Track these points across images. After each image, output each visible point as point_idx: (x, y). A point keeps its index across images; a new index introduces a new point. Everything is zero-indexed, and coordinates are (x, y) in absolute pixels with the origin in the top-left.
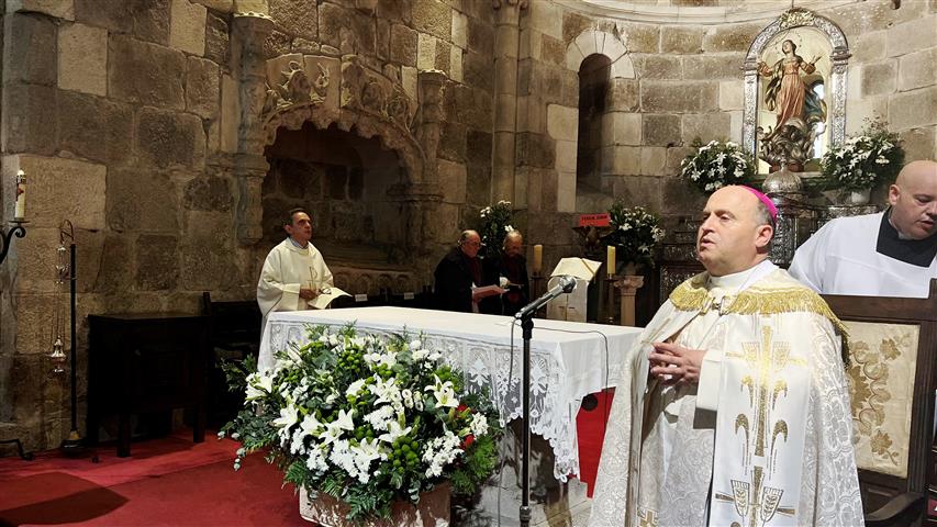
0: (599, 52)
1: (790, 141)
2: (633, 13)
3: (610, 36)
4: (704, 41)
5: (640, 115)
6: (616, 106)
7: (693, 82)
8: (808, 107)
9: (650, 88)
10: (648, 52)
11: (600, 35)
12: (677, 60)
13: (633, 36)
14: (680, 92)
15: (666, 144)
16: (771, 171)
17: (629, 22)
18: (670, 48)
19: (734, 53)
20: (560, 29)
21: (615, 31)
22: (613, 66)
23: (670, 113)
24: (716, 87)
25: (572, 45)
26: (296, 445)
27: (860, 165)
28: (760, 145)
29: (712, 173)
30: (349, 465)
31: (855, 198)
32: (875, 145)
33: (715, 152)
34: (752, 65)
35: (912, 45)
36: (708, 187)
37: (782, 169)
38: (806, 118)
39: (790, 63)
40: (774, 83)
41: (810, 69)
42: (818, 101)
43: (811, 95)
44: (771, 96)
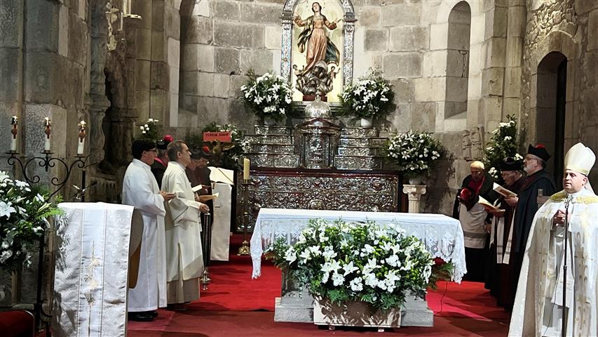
1: (316, 79)
5: (213, 47)
6: (198, 39)
7: (248, 24)
8: (329, 52)
9: (219, 25)
12: (236, 5)
14: (239, 32)
15: (230, 72)
16: (304, 100)
19: (275, 5)
22: (196, 5)
23: (232, 47)
24: (263, 29)
26: (338, 280)
27: (371, 101)
28: (294, 78)
29: (269, 99)
30: (381, 285)
31: (364, 123)
32: (379, 88)
33: (270, 83)
34: (288, 16)
35: (399, 21)
36: (266, 110)
37: (318, 100)
38: (327, 61)
39: (318, 19)
40: (305, 32)
41: (333, 27)
42: (335, 49)
43: (330, 45)
44: (302, 42)
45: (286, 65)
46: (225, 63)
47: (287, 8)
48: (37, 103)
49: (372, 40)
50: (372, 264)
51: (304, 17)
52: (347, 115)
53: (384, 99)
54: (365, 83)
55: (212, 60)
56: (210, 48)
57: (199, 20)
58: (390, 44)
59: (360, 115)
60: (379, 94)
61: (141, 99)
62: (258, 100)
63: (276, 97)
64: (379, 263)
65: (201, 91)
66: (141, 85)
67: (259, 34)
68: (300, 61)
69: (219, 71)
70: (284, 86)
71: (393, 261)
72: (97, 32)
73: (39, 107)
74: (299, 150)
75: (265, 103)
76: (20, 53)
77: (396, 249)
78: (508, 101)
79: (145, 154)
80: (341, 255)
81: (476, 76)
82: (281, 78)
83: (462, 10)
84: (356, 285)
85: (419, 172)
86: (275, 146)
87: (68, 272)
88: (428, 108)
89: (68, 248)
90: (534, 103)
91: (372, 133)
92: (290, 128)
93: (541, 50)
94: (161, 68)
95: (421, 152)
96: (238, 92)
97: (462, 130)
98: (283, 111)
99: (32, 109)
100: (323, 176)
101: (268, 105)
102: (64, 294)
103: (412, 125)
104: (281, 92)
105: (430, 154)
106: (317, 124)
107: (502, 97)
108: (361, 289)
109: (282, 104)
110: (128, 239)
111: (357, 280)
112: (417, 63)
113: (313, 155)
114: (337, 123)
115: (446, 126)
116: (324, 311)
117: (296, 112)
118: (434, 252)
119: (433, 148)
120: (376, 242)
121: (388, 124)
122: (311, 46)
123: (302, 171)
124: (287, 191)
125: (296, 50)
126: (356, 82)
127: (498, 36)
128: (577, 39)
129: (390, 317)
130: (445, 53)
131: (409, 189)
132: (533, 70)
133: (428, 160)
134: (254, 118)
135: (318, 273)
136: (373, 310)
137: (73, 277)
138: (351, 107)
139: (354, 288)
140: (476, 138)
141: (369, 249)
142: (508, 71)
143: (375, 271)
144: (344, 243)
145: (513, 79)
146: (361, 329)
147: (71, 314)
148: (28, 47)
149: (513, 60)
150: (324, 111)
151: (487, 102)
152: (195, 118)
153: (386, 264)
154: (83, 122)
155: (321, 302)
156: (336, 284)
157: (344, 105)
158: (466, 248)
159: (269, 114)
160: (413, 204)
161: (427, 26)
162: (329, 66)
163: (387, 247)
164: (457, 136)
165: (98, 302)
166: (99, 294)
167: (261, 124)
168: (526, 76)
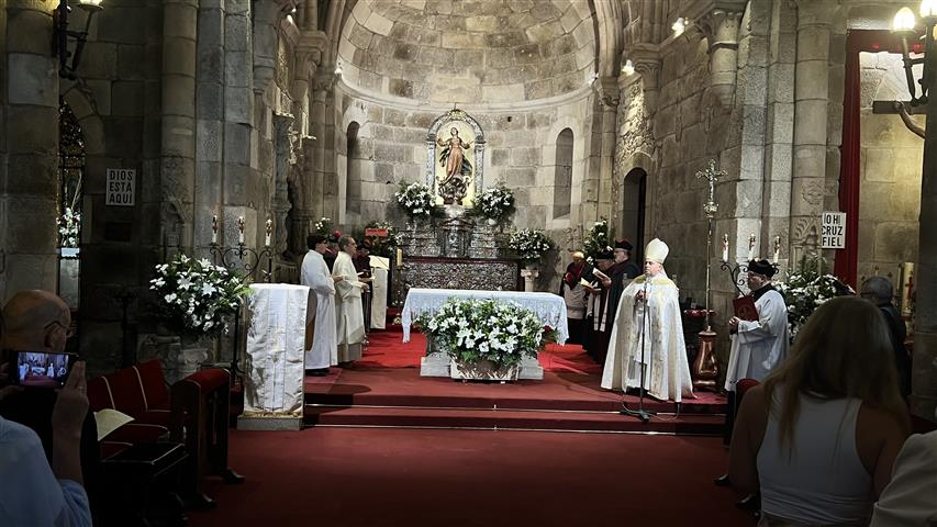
0: (355, 120)
1: (454, 188)
2: (372, 97)
3: (360, 109)
4: (406, 119)
5: (373, 162)
6: (361, 156)
7: (401, 144)
8: (464, 167)
9: (378, 145)
10: (377, 123)
11: (355, 110)
12: (391, 129)
13: (370, 111)
14: (393, 150)
15: (387, 182)
16: (445, 203)
17: (369, 102)
18: (389, 121)
19: (422, 129)
20: (341, 104)
21: (362, 107)
22: (360, 129)
23: (388, 162)
24: (412, 148)
25: (345, 116)
26: (470, 344)
27: (497, 205)
28: (437, 187)
29: (417, 203)
30: (503, 347)
31: (491, 222)
32: (502, 194)
33: (418, 190)
34: (432, 138)
35: (519, 143)
36: (415, 211)
37: (455, 203)
38: (462, 174)
39: (455, 141)
40: (446, 151)
41: (467, 147)
42: (468, 164)
43: (465, 161)
44: (443, 158)
45: (431, 177)
46: (383, 174)
47: (431, 132)
48: (233, 205)
49: (497, 157)
50: (496, 331)
51: (444, 140)
52: (477, 215)
53: (507, 204)
54: (492, 191)
55: (372, 172)
56: (371, 163)
57: (362, 141)
58: (511, 161)
59: (488, 215)
60: (503, 201)
61: (317, 202)
62: (409, 204)
63: (423, 201)
64: (501, 331)
65: (363, 197)
66: (316, 191)
67: (409, 153)
68: (442, 173)
69: (378, 181)
70: (429, 193)
71: (512, 328)
72: (281, 149)
73: (235, 208)
74: (441, 242)
75: (414, 206)
76: (220, 167)
77: (515, 320)
78: (601, 206)
79: (318, 246)
80: (472, 325)
81: (577, 186)
82: (426, 187)
83: (567, 134)
84: (483, 348)
85: (533, 260)
86: (421, 239)
87: (258, 338)
88: (540, 211)
89: (258, 319)
90: (621, 208)
91: (498, 229)
92: (433, 225)
93: (627, 166)
94: (332, 178)
95: (535, 244)
96: (393, 197)
97: (566, 227)
98: (428, 212)
99: (229, 210)
100: (460, 263)
101: (417, 207)
102: (254, 355)
103: (529, 223)
104: (426, 197)
105: (542, 246)
106: (454, 222)
107: (597, 202)
108: (487, 350)
109: (428, 207)
110: (305, 312)
111: (484, 344)
112: (532, 176)
113: (451, 246)
114: (470, 221)
115: (554, 225)
116: (459, 368)
117: (438, 213)
118: (544, 322)
119: (544, 241)
120: (499, 315)
121: (510, 223)
122: (449, 162)
123: (443, 259)
124: (431, 275)
125: (439, 164)
126: (485, 190)
127: (594, 155)
128: (655, 158)
129: (510, 372)
130: (554, 168)
131: (525, 273)
132: (621, 182)
133: (540, 251)
134: (406, 217)
135: (454, 338)
136: (497, 366)
137: (262, 342)
138: (480, 210)
139: (482, 350)
140: (577, 234)
141: (494, 320)
142: (602, 182)
143: (498, 337)
144: (475, 315)
145: (605, 189)
146: (487, 382)
147: (260, 371)
148: (226, 161)
149: (605, 174)
150: (460, 212)
151: (585, 206)
152: (359, 217)
153: (507, 332)
154: (269, 221)
155: (456, 361)
156: (468, 347)
157: (476, 208)
158: (569, 319)
159: (417, 214)
160: (528, 285)
161: (539, 146)
162: (464, 178)
163: (508, 319)
164: (564, 232)
165: (281, 362)
166: (282, 355)
167: (411, 222)
168: (615, 186)
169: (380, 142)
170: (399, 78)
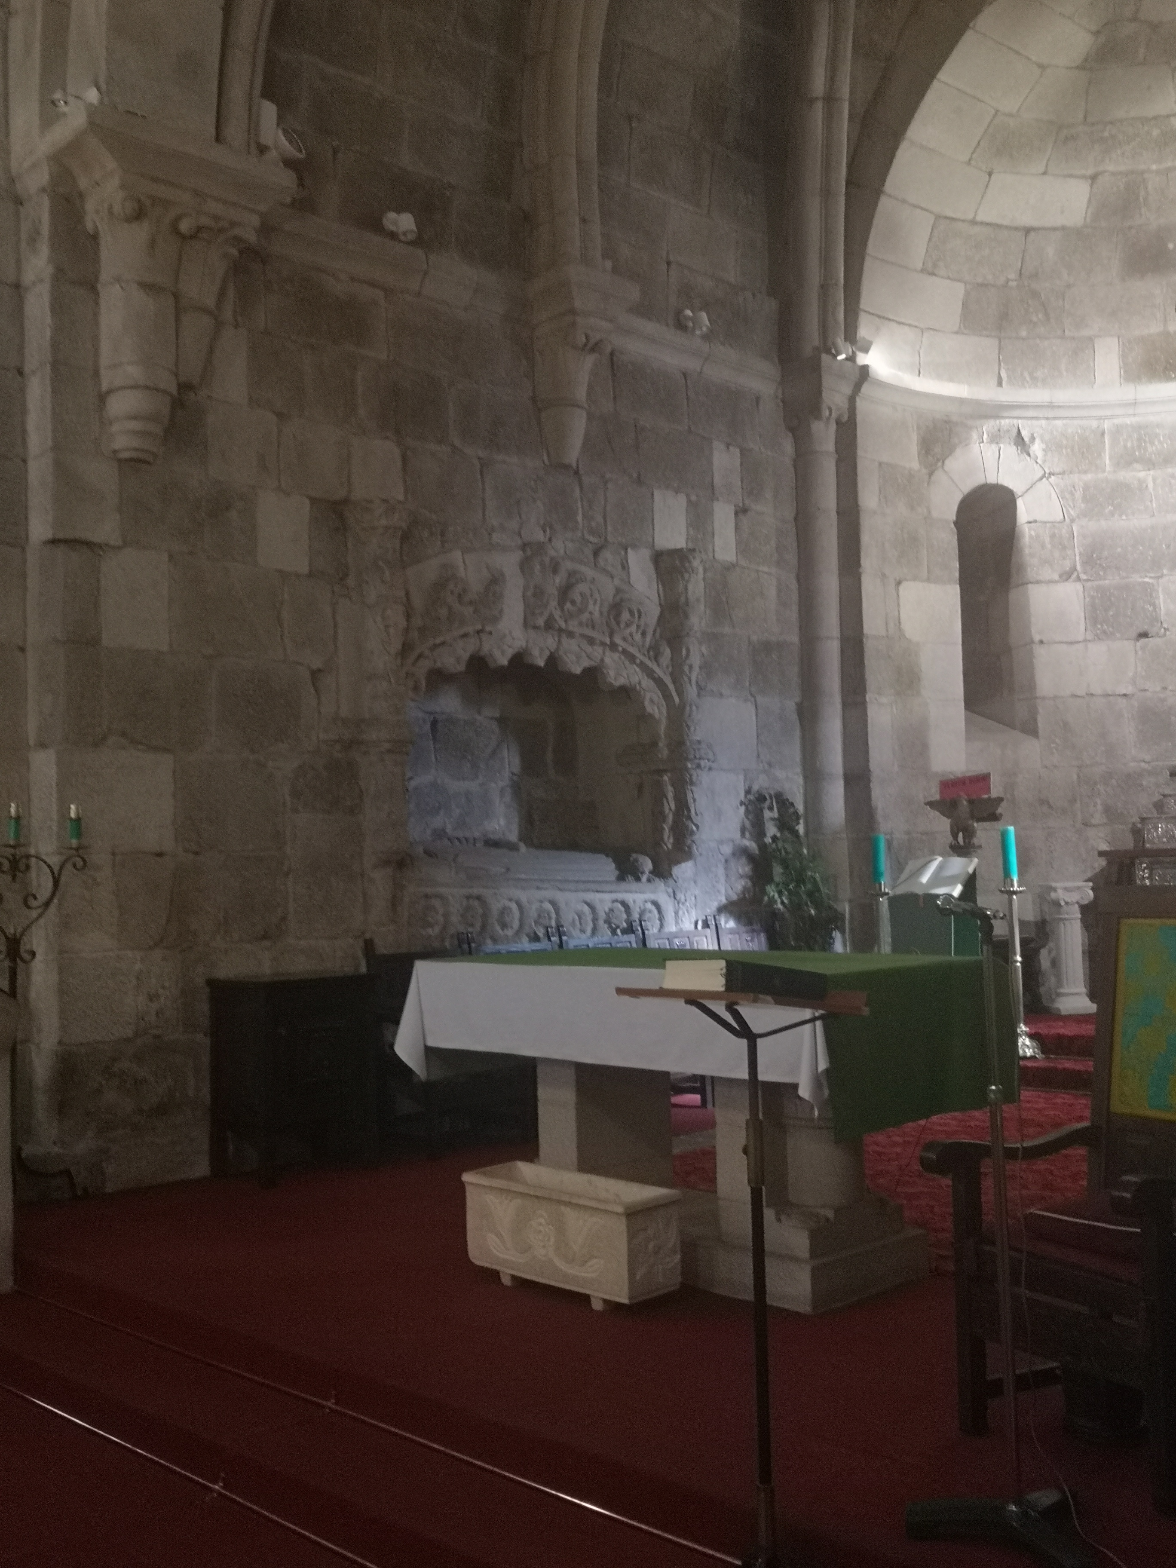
0: (992, 479)
2: (1051, 406)
3: (1009, 450)
5: (1079, 586)
6: (1031, 573)
9: (1094, 535)
10: (1085, 472)
11: (989, 452)
12: (1141, 482)
13: (1054, 446)
14: (1152, 540)
15: (1134, 634)
17: (1043, 422)
18: (1127, 460)
20: (914, 449)
21: (1020, 441)
22: (1020, 503)
23: (1136, 578)
25: (939, 475)
46: (1116, 616)
48: (44, 747)
55: (1078, 614)
56: (1068, 589)
57: (1031, 531)
65: (1047, 687)
69: (1102, 636)
152: (1032, 747)
169: (1093, 525)
170: (1155, 328)
